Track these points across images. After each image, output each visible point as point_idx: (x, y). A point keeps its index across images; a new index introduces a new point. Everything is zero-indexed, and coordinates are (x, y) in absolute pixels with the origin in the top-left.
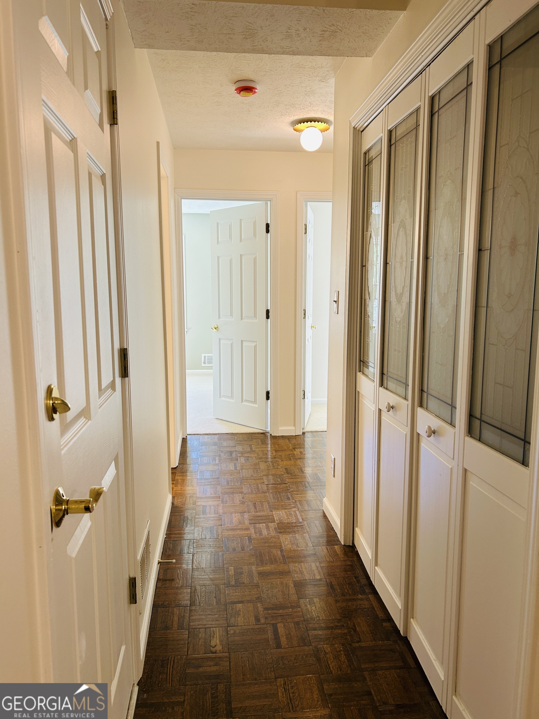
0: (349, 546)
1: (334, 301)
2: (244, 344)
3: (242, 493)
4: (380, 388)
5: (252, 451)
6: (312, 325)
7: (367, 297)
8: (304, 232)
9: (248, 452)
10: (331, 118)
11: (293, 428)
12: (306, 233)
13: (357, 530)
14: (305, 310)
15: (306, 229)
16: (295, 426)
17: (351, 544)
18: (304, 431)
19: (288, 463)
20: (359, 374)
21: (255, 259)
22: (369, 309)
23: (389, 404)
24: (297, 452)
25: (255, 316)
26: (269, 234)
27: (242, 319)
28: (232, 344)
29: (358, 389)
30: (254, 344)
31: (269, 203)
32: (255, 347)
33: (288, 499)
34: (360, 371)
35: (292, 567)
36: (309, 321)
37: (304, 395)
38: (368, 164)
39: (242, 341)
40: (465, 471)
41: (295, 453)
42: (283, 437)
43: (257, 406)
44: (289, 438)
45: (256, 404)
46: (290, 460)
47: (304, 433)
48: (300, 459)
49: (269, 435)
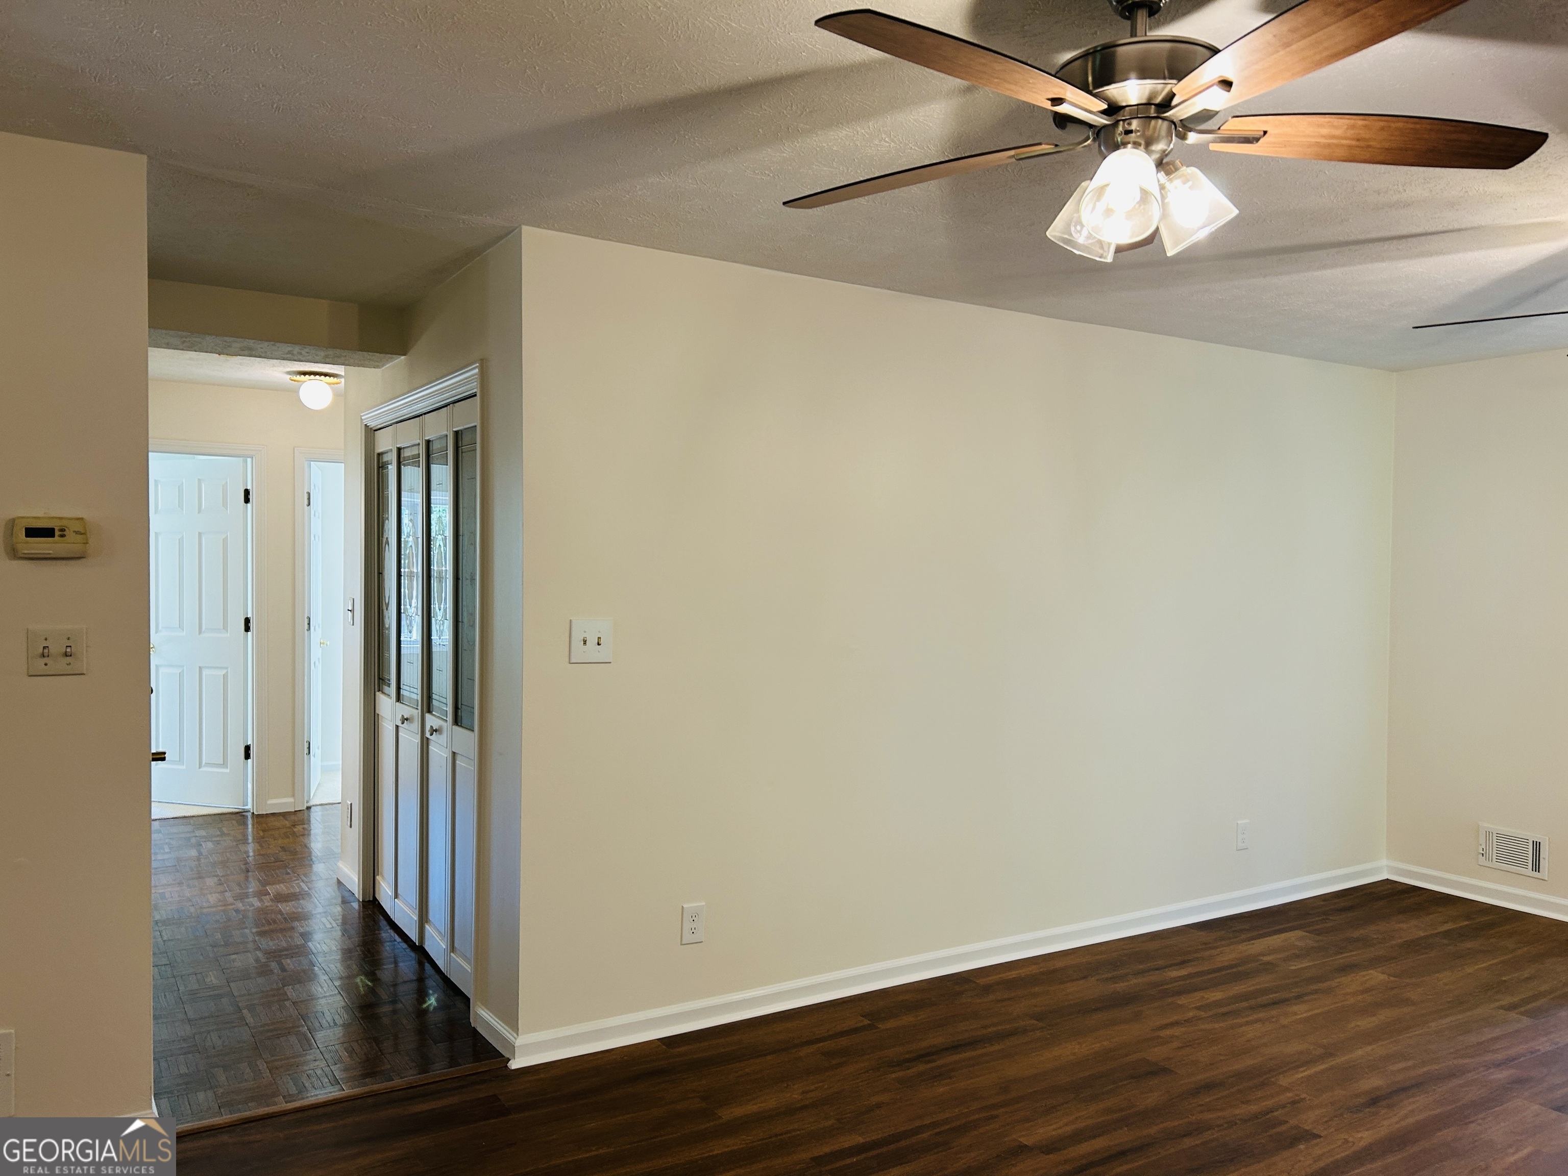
0: (369, 901)
1: (348, 610)
2: (205, 672)
3: (217, 876)
4: (397, 703)
5: (223, 834)
6: (322, 641)
7: (385, 608)
8: (306, 502)
9: (218, 836)
10: (343, 374)
11: (291, 800)
12: (309, 504)
13: (378, 878)
14: (309, 619)
15: (309, 499)
16: (293, 796)
17: (371, 899)
18: (309, 805)
19: (286, 841)
20: (378, 694)
21: (225, 541)
22: (387, 621)
23: (403, 716)
24: (298, 829)
25: (225, 627)
26: (248, 505)
27: (200, 632)
28: (181, 675)
29: (377, 712)
30: (224, 672)
31: (249, 460)
32: (225, 677)
33: (288, 874)
34: (379, 691)
35: (296, 924)
36: (316, 635)
37: (309, 748)
38: (382, 467)
39: (200, 668)
40: (454, 754)
41: (295, 830)
42: (273, 814)
43: (227, 771)
44: (284, 815)
45: (227, 768)
46: (288, 837)
47: (309, 808)
48: (303, 835)
49: (249, 815)
